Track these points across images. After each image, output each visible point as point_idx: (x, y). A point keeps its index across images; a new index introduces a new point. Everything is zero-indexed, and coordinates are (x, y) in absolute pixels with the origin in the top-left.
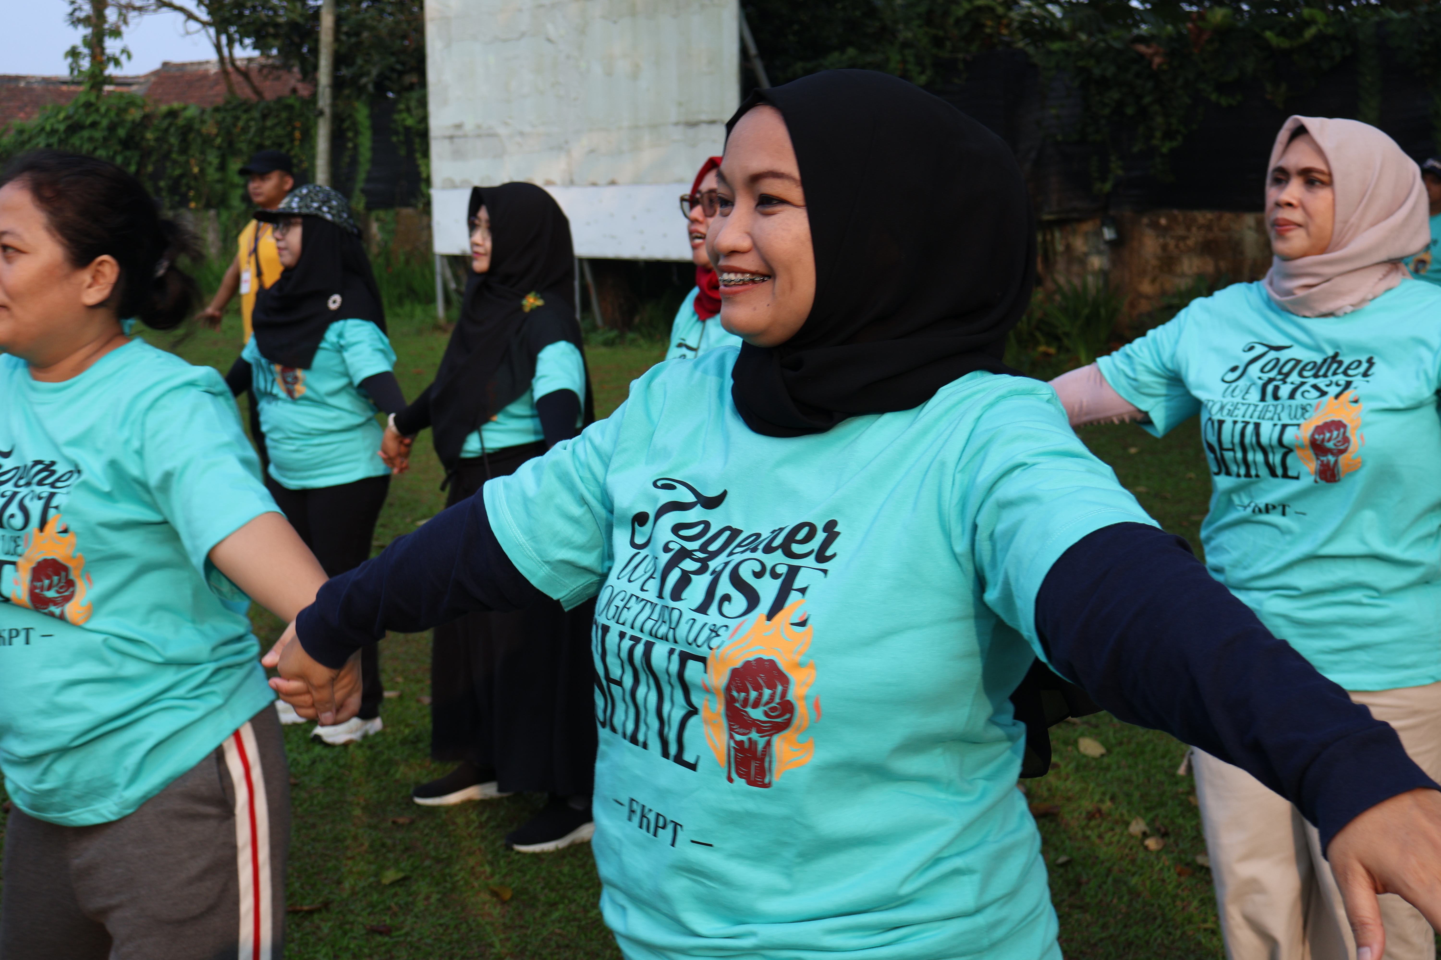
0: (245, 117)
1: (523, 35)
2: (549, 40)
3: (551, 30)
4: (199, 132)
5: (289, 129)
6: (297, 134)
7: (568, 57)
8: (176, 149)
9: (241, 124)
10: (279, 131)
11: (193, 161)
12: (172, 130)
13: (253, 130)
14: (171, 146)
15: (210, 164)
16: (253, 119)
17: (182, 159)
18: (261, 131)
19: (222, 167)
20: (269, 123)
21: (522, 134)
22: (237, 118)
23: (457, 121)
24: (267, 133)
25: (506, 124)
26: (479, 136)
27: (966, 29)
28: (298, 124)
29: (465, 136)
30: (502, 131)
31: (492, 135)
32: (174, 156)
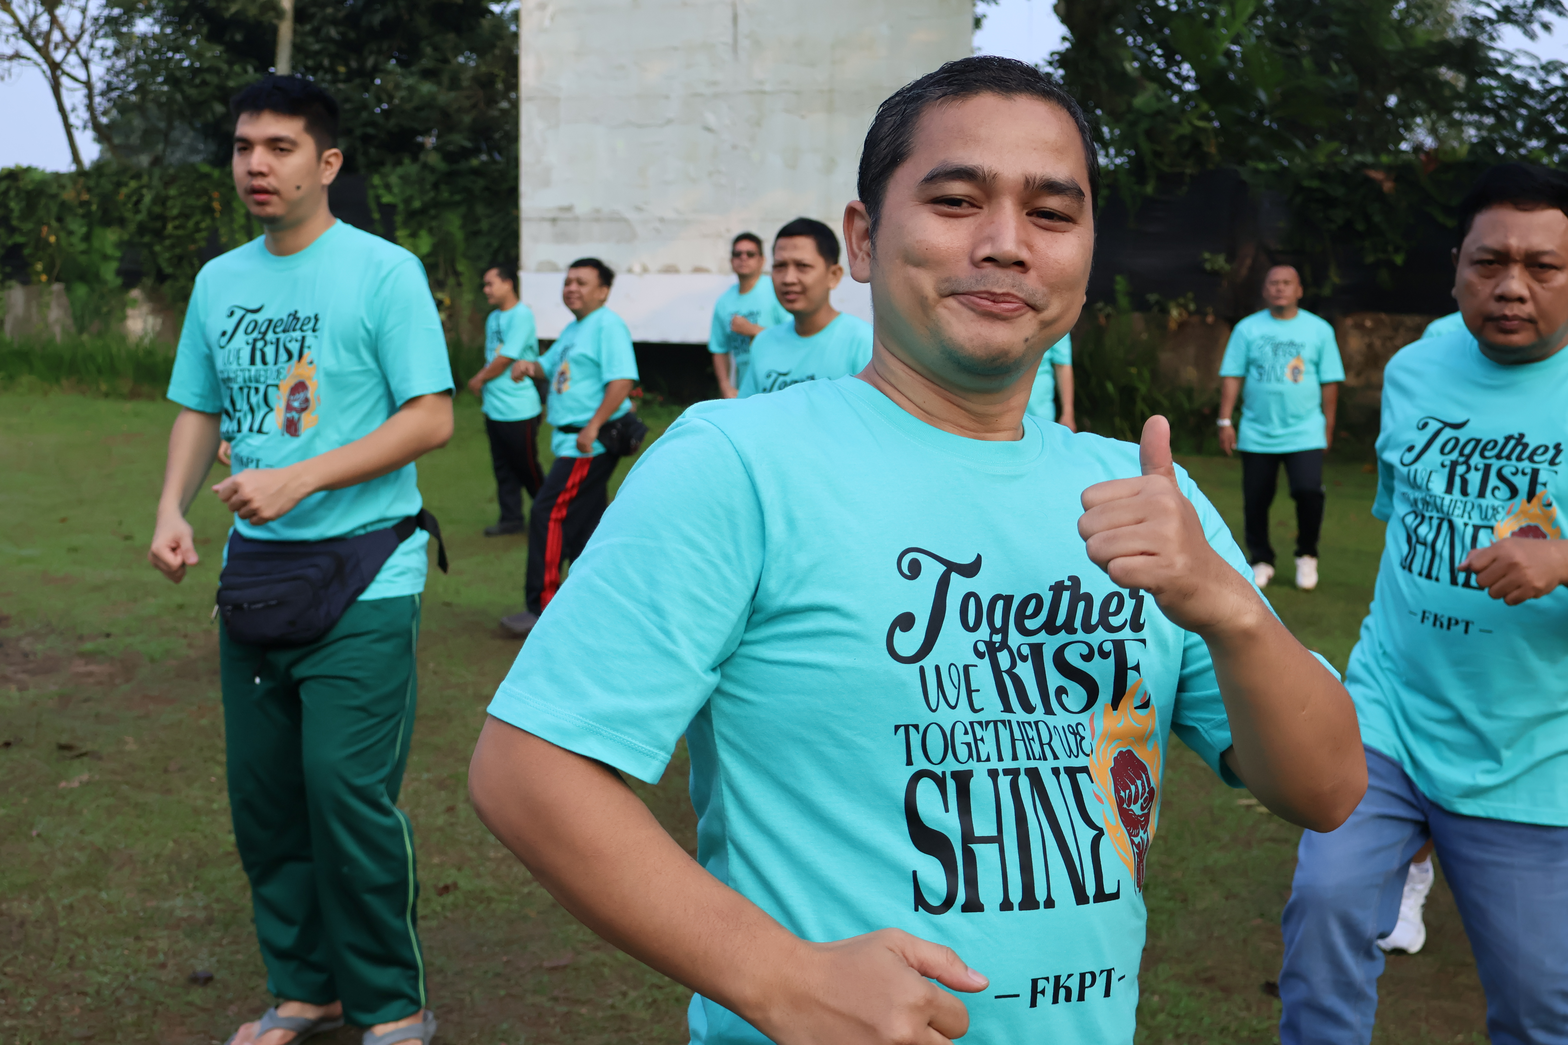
0: (133, 184)
1: (669, 122)
2: (708, 129)
3: (711, 119)
4: (54, 196)
5: (205, 199)
6: (216, 205)
7: (734, 147)
8: (16, 214)
9: (124, 191)
10: (192, 201)
11: (45, 230)
12: (12, 193)
13: (148, 198)
14: (12, 211)
15: (71, 233)
16: (149, 186)
17: (28, 226)
18: (161, 200)
19: (87, 238)
20: (172, 192)
21: (662, 220)
22: (119, 185)
23: (565, 203)
24: (170, 203)
25: (639, 209)
26: (597, 220)
27: (1186, 147)
28: (216, 195)
29: (576, 219)
30: (631, 215)
31: (617, 219)
32: (15, 223)
